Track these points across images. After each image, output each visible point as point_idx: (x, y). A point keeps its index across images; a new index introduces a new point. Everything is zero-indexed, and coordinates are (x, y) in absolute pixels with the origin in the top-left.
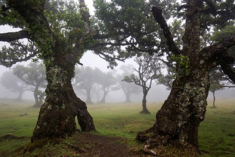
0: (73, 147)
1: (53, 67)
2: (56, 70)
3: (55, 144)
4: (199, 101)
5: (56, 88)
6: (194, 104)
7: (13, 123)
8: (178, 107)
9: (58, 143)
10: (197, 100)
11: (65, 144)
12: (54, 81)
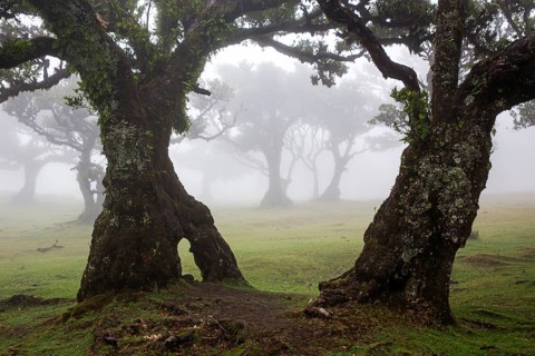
0: (164, 306)
1: (116, 124)
2: (124, 133)
3: (128, 302)
4: (452, 201)
5: (126, 177)
6: (439, 207)
7: (23, 272)
8: (403, 215)
9: (135, 301)
10: (447, 198)
11: (150, 301)
12: (120, 160)
